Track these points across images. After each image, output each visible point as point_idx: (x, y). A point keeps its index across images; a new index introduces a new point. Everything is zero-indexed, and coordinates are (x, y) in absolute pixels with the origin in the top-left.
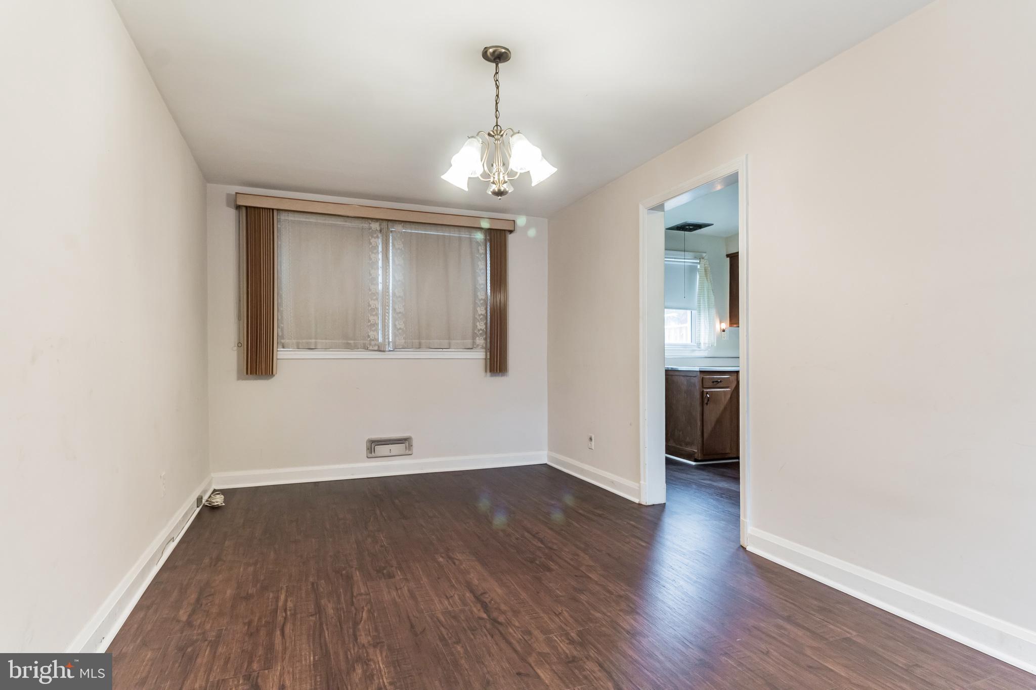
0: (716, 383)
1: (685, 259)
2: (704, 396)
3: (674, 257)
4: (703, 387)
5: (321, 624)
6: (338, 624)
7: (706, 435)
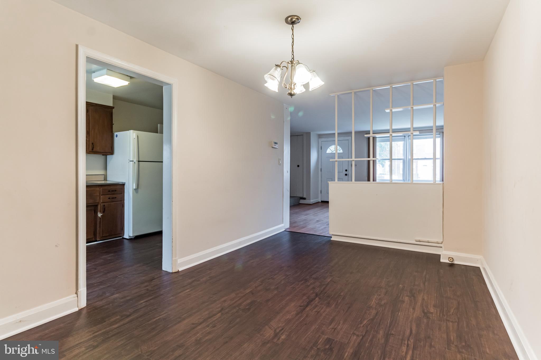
5: (390, 327)
6: (381, 323)
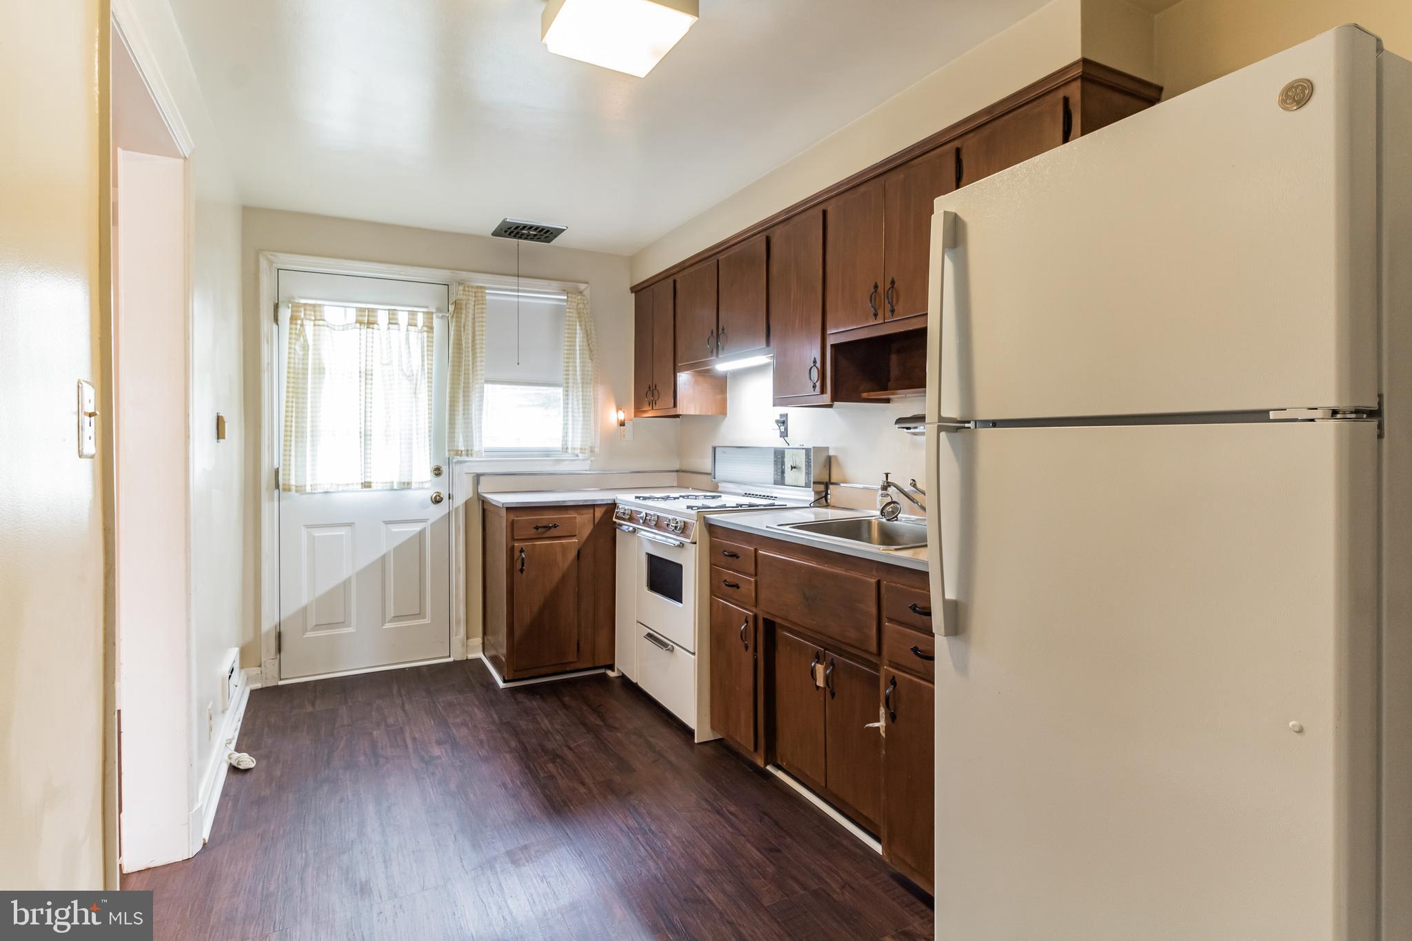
0: (544, 530)
1: (518, 291)
2: (516, 557)
3: (510, 287)
4: (514, 539)
7: (518, 634)
